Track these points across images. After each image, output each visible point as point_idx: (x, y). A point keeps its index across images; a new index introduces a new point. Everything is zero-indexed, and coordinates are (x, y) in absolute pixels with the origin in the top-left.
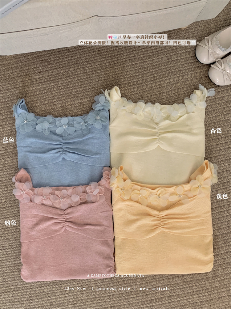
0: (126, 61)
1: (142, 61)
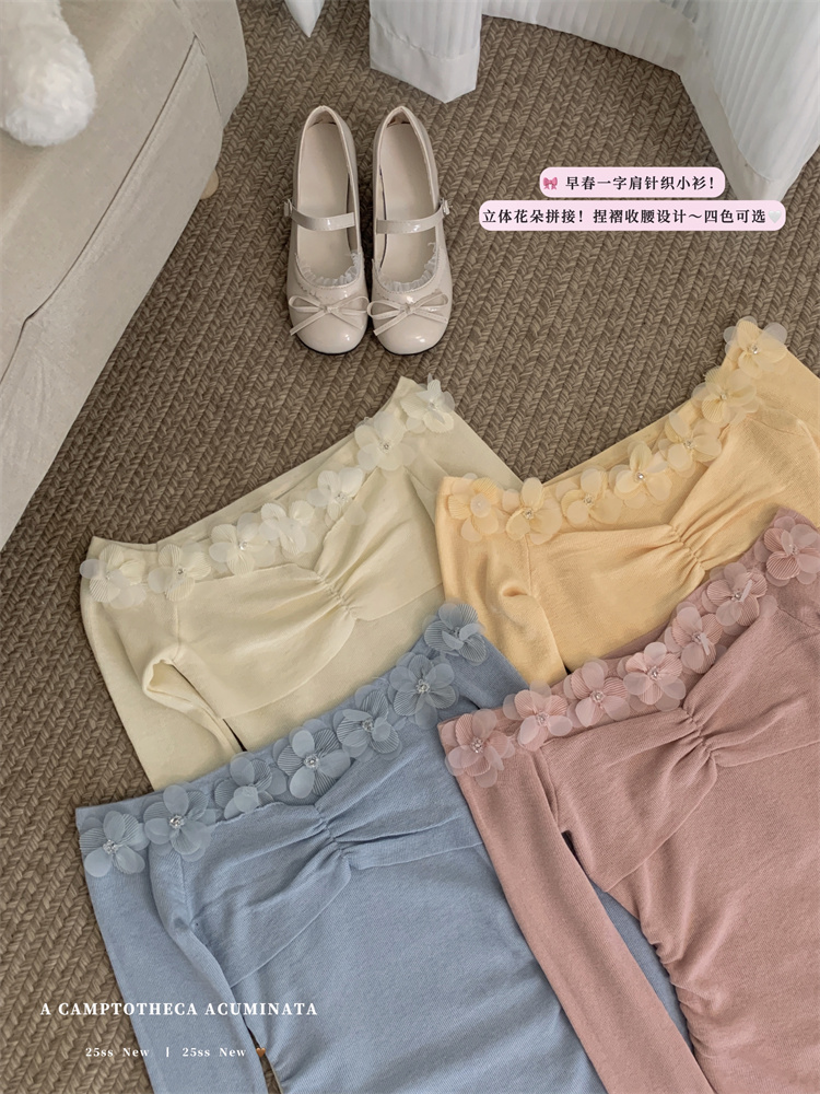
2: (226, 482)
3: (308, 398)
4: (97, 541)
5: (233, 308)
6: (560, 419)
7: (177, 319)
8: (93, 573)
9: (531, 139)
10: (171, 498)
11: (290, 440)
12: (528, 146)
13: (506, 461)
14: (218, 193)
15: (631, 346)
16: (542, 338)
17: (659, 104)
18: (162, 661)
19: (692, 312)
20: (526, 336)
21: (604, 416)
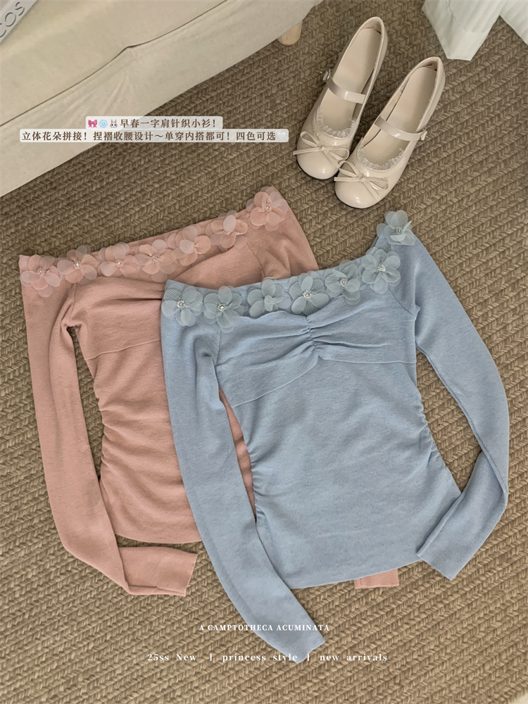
0: (127, 205)
1: (161, 196)
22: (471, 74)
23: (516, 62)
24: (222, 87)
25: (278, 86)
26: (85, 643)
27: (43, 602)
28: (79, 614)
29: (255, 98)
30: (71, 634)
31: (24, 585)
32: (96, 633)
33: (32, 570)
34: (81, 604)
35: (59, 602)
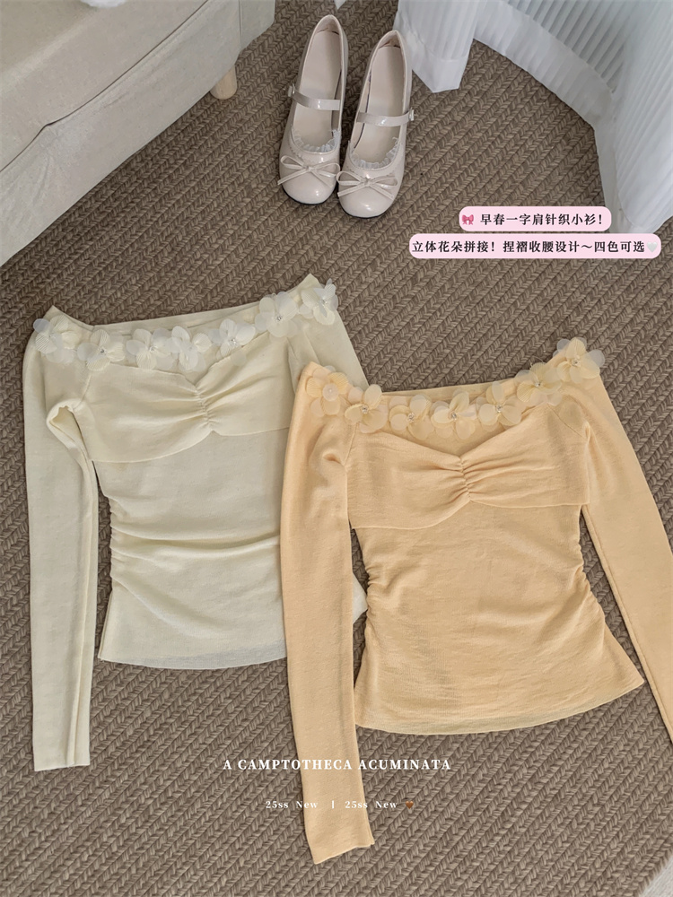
2: (159, 303)
3: (238, 266)
4: (54, 309)
5: (212, 183)
6: (412, 346)
7: (169, 177)
8: (42, 330)
9: (471, 139)
10: (116, 299)
11: (214, 291)
12: (467, 144)
13: (361, 361)
14: (233, 99)
15: (484, 313)
16: (422, 284)
17: (574, 147)
18: (66, 407)
19: (538, 305)
20: (411, 278)
21: (444, 356)
22: (456, 102)
23: (499, 76)
24: (185, 187)
25: (248, 169)
26: (215, 880)
27: (148, 846)
28: (198, 846)
29: (227, 189)
30: (195, 875)
31: (119, 834)
32: (225, 863)
33: (125, 811)
34: (196, 833)
35: (168, 840)
